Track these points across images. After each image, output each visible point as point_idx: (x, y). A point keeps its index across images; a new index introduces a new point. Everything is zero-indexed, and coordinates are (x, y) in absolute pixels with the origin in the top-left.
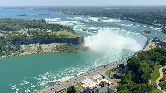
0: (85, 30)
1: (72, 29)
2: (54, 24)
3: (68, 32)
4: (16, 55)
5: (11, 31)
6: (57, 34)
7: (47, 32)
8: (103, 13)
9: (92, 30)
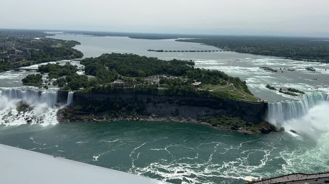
0: (273, 88)
1: (245, 82)
2: (209, 70)
3: (235, 89)
4: (135, 119)
5: (134, 76)
6: (211, 91)
7: (194, 84)
8: (323, 54)
9: (289, 89)
